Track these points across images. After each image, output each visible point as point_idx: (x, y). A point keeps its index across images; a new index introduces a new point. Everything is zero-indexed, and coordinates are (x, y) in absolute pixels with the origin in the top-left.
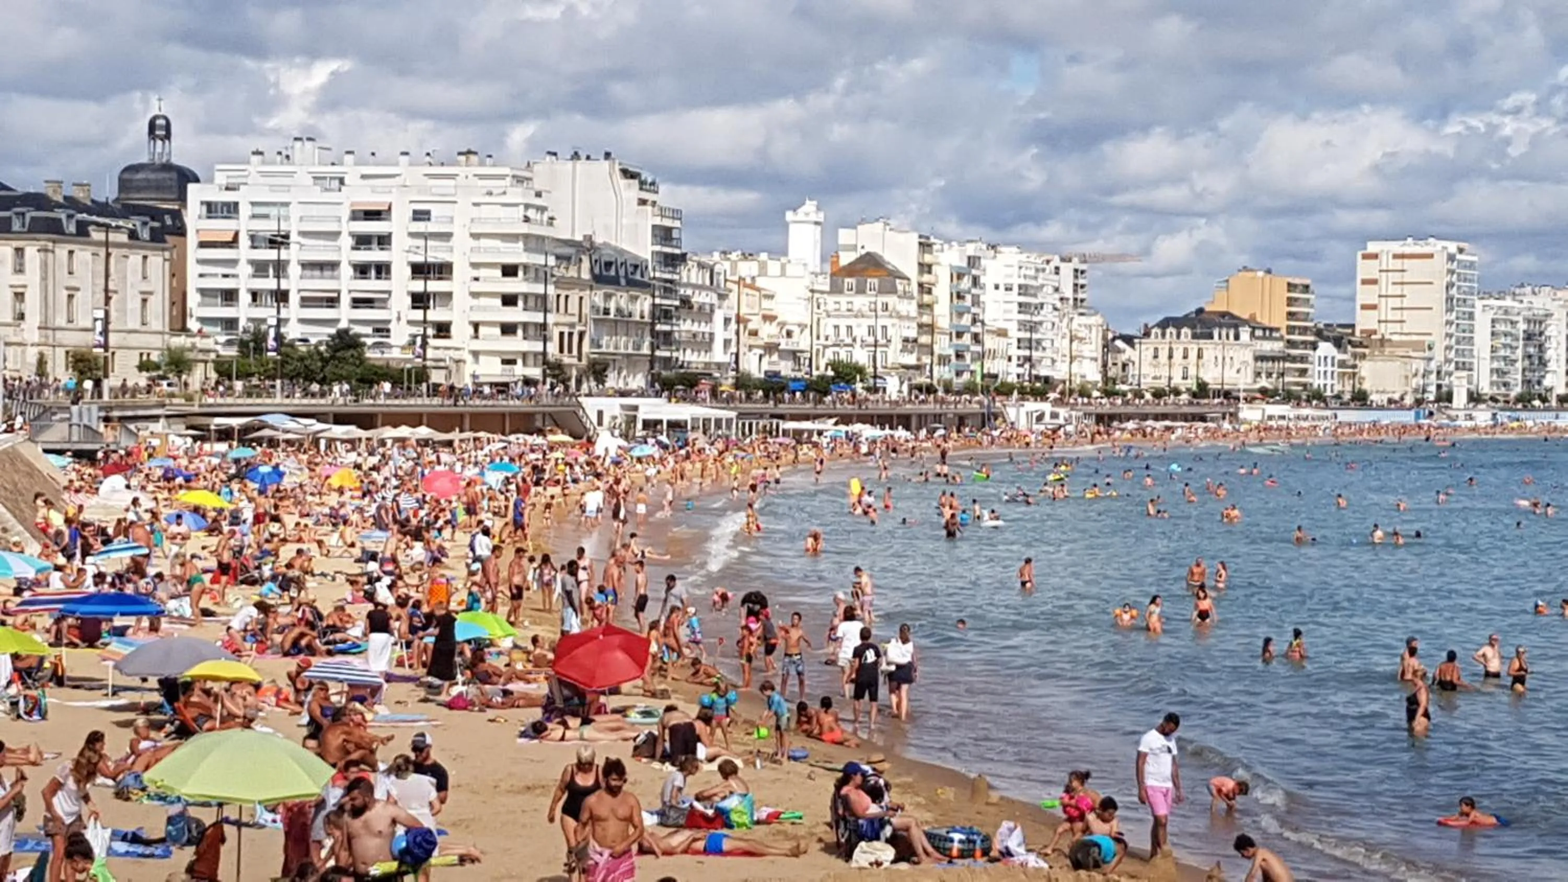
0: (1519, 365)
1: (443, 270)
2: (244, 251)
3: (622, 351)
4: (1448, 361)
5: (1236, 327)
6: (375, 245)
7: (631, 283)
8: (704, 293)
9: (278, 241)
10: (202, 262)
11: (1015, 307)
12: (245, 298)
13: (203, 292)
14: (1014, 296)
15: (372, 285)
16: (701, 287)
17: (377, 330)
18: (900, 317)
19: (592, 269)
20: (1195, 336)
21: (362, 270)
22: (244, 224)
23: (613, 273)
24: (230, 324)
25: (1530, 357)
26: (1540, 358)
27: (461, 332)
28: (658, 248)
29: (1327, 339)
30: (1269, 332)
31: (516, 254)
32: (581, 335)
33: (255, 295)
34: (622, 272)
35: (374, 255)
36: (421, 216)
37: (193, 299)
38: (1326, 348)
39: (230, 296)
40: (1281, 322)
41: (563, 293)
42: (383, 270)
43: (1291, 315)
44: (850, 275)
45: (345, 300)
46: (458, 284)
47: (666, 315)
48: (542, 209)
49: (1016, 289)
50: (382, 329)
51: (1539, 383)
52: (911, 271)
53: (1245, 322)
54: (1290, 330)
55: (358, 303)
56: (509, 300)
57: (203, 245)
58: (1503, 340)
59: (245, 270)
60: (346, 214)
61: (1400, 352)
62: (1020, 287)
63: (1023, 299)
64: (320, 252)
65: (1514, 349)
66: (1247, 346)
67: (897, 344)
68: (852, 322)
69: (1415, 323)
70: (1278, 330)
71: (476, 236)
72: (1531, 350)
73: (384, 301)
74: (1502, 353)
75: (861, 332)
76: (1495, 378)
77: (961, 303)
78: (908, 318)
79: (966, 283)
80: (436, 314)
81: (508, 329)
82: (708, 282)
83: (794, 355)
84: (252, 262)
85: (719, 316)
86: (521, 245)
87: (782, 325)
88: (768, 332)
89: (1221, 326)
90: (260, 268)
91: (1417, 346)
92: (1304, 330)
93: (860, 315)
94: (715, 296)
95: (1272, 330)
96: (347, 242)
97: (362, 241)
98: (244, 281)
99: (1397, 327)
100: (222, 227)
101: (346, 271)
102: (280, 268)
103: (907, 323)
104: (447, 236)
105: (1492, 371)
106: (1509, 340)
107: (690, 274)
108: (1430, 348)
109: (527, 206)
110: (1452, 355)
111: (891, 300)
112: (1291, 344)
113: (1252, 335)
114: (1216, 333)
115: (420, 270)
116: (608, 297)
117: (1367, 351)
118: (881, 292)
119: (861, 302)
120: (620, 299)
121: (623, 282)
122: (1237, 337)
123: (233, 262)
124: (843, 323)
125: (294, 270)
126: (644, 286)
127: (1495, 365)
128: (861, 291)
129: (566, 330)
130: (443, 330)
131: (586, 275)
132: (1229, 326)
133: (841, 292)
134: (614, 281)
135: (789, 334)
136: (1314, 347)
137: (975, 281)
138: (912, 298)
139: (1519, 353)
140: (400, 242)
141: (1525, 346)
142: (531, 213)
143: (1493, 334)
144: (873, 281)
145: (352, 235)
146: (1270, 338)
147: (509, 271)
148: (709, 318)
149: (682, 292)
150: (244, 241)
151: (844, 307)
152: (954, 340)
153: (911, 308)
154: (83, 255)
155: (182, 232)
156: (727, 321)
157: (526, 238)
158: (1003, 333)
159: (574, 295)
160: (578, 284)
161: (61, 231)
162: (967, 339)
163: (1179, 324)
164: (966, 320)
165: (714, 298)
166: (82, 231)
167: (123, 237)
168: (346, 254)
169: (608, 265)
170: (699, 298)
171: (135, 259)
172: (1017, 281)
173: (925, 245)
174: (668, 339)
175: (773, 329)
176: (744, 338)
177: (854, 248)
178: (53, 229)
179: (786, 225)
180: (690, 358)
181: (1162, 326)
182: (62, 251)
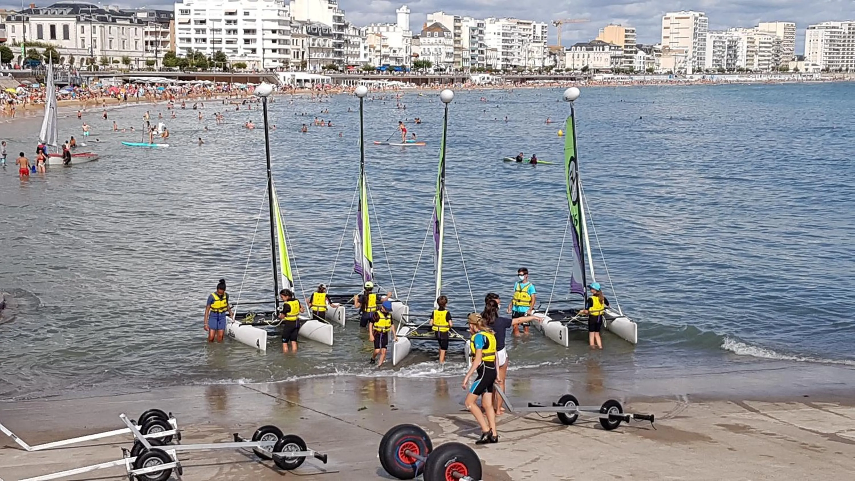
0: (725, 58)
1: (254, 31)
2: (193, 26)
3: (321, 57)
4: (694, 57)
5: (603, 46)
6: (233, 23)
7: (323, 35)
8: (356, 38)
9: (203, 22)
10: (180, 29)
11: (501, 41)
12: (193, 41)
13: (181, 39)
14: (501, 37)
15: (232, 36)
16: (354, 36)
17: (234, 51)
18: (445, 45)
19: (307, 31)
20: (587, 50)
21: (229, 32)
22: (192, 17)
23: (316, 31)
24: (189, 49)
25: (730, 55)
26: (735, 55)
27: (259, 52)
28: (335, 23)
29: (642, 50)
30: (617, 48)
31: (276, 26)
32: (303, 53)
33: (196, 40)
34: (320, 32)
35: (232, 26)
36: (247, 14)
37: (178, 41)
38: (641, 53)
39: (189, 40)
40: (622, 44)
41: (295, 39)
42: (235, 31)
43: (626, 41)
44: (429, 31)
45: (224, 41)
46: (258, 36)
47: (339, 46)
48: (286, 11)
49: (501, 34)
50: (235, 51)
51: (734, 64)
52: (451, 28)
53: (608, 44)
54: (626, 47)
55: (228, 42)
56: (274, 41)
57: (180, 23)
58: (718, 49)
59: (193, 32)
60: (223, 13)
61: (674, 54)
62: (503, 33)
63: (504, 38)
64: (217, 25)
65: (723, 52)
66: (608, 53)
67: (444, 55)
68: (429, 47)
69: (682, 43)
70: (620, 47)
71: (263, 20)
72: (731, 52)
73: (236, 41)
74: (718, 53)
75: (432, 50)
76: (714, 63)
77: (474, 40)
78: (449, 45)
79: (476, 33)
80: (252, 46)
81: (274, 51)
82: (357, 34)
83: (396, 59)
84: (195, 29)
85: (362, 46)
86: (277, 23)
87: (391, 48)
88: (384, 51)
89: (596, 46)
90: (198, 31)
91: (681, 52)
92: (632, 47)
93: (432, 44)
94: (361, 39)
95: (618, 47)
96: (224, 22)
97: (229, 22)
98: (193, 35)
99: (676, 45)
100: (185, 18)
101: (224, 32)
102: (204, 31)
103: (448, 47)
104: (254, 20)
105: (713, 60)
106: (721, 49)
107: (350, 31)
108: (686, 52)
109: (279, 10)
110: (696, 55)
111: (442, 39)
112: (626, 52)
113: (610, 49)
114: (595, 48)
115: (247, 31)
116: (314, 40)
117: (661, 54)
118: (439, 36)
119: (432, 40)
120: (320, 41)
121: (320, 35)
122: (603, 50)
123: (189, 29)
124: (426, 47)
125: (208, 31)
126: (330, 35)
127: (715, 58)
128: (432, 36)
129: (296, 51)
130: (254, 51)
131: (305, 32)
132: (600, 46)
133: (426, 36)
134: (317, 34)
135: (394, 51)
136: (636, 52)
137: (481, 32)
138: (451, 38)
139: (726, 53)
140: (240, 22)
141: (728, 50)
142: (281, 13)
143: (714, 46)
144: (436, 33)
145: (226, 20)
146: (618, 50)
147: (274, 32)
148: (358, 46)
149: (346, 37)
150: (192, 22)
151: (427, 42)
152: (471, 53)
153: (452, 42)
154: (114, 28)
155: (173, 19)
156: (365, 48)
157: (279, 21)
158: (495, 50)
159: (300, 40)
160: (303, 36)
161: (107, 21)
162: (476, 52)
163: (581, 45)
164: (476, 46)
165: (360, 40)
166: (114, 20)
167: (128, 22)
168: (223, 25)
169: (314, 29)
170: (353, 40)
171: (133, 29)
172: (501, 32)
173: (457, 20)
174: (340, 54)
175: (387, 50)
176: (373, 53)
177: (432, 21)
178: (104, 20)
179: (396, 14)
180: (352, 61)
181: (576, 46)
182: (107, 27)
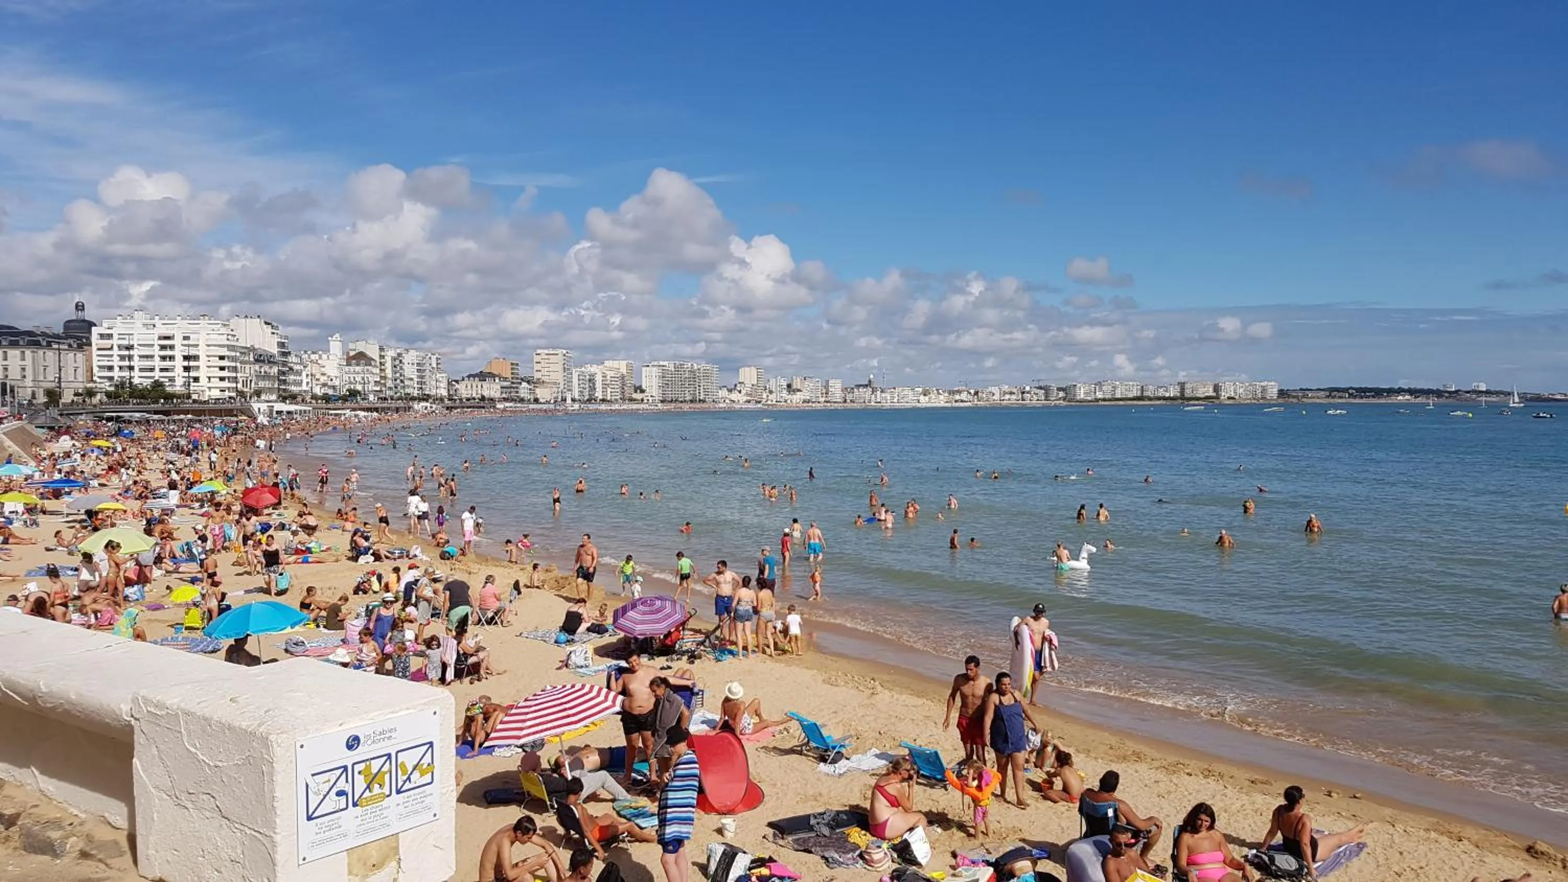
0: (587, 389)
1: (196, 358)
2: (116, 351)
3: (267, 386)
4: (564, 388)
5: (494, 377)
6: (168, 349)
7: (269, 362)
8: (298, 366)
9: (129, 348)
10: (99, 355)
11: (416, 370)
12: (117, 369)
13: (100, 367)
14: (415, 367)
15: (167, 364)
16: (297, 364)
17: (170, 380)
18: (373, 374)
19: (254, 357)
20: (480, 380)
21: (163, 358)
22: (115, 342)
23: (262, 358)
24: (111, 379)
25: (590, 386)
26: (594, 387)
27: (203, 381)
28: (280, 350)
29: (525, 381)
30: (505, 379)
31: (224, 352)
32: (251, 381)
33: (121, 368)
34: (266, 358)
35: (168, 353)
36: (186, 338)
37: (95, 369)
38: (524, 384)
39: (111, 368)
40: (510, 376)
41: (243, 366)
42: (172, 358)
43: (512, 373)
44: (354, 359)
45: (157, 369)
46: (202, 363)
47: (284, 373)
48: (234, 336)
49: (416, 364)
50: (172, 380)
51: (593, 395)
52: (377, 358)
53: (497, 375)
54: (512, 378)
55: (162, 370)
56: (222, 369)
57: (99, 349)
59: (116, 358)
60: (157, 338)
61: (549, 385)
63: (418, 367)
64: (146, 351)
65: (585, 384)
66: (498, 383)
67: (372, 383)
68: (355, 375)
69: (553, 376)
70: (508, 378)
71: (208, 346)
72: (591, 384)
73: (173, 369)
74: (582, 385)
75: (358, 379)
76: (579, 393)
77: (396, 369)
78: (376, 374)
79: (397, 362)
80: (193, 374)
81: (222, 379)
82: (299, 362)
83: (334, 387)
84: (119, 355)
85: (304, 374)
86: (226, 348)
87: (329, 377)
88: (323, 379)
89: (489, 377)
90: (122, 358)
91: (555, 383)
92: (517, 378)
93: (358, 373)
96: (157, 348)
97: (163, 347)
98: (116, 362)
99: (548, 377)
100: (106, 343)
101: (157, 359)
102: (130, 358)
103: (376, 376)
104: (197, 346)
105: (578, 391)
106: (583, 381)
107: (292, 359)
108: (558, 384)
109: (228, 335)
110: (566, 386)
111: (370, 368)
112: (513, 383)
113: (500, 380)
114: (487, 379)
115: (186, 358)
116: (261, 367)
117: (538, 385)
118: (366, 365)
119: (358, 369)
120: (266, 368)
121: (266, 362)
122: (494, 380)
123: (112, 356)
124: (352, 376)
125: (136, 358)
126: (275, 363)
127: (580, 389)
128: (358, 365)
129: (245, 379)
130: (196, 379)
131: (252, 359)
132: (491, 377)
133: (350, 365)
134: (263, 361)
135: (331, 380)
136: (520, 383)
137: (401, 362)
138: (377, 367)
139: (587, 385)
140: (178, 347)
141: (589, 383)
142: (230, 337)
143: (578, 379)
144: (363, 361)
145: (159, 345)
146: (506, 381)
147: (222, 358)
148: (300, 375)
149: (289, 365)
150: (116, 348)
151: (352, 370)
152: (394, 382)
153: (378, 371)
154: (50, 354)
155: (90, 345)
156: (307, 375)
157: (228, 346)
158: (411, 379)
159: (248, 366)
160: (249, 362)
161: (40, 345)
162: (398, 381)
163: (474, 376)
164: (398, 375)
165: (302, 367)
166: (49, 345)
167: (66, 347)
168: (157, 352)
169: (261, 356)
170: (296, 367)
171: (71, 355)
172: (416, 362)
173: (381, 349)
174: (284, 382)
175: (325, 378)
176: (314, 381)
177: (355, 350)
178: (37, 344)
179: (328, 341)
180: (293, 388)
181: (469, 377)
182: (41, 352)
